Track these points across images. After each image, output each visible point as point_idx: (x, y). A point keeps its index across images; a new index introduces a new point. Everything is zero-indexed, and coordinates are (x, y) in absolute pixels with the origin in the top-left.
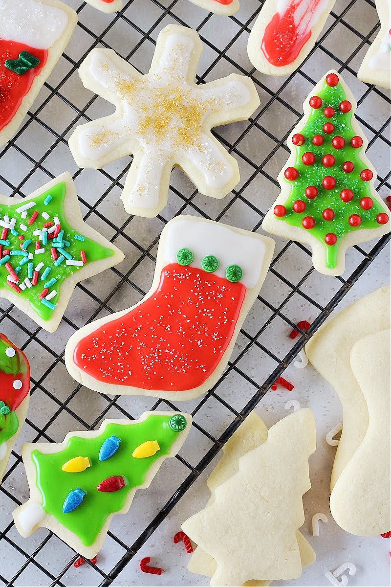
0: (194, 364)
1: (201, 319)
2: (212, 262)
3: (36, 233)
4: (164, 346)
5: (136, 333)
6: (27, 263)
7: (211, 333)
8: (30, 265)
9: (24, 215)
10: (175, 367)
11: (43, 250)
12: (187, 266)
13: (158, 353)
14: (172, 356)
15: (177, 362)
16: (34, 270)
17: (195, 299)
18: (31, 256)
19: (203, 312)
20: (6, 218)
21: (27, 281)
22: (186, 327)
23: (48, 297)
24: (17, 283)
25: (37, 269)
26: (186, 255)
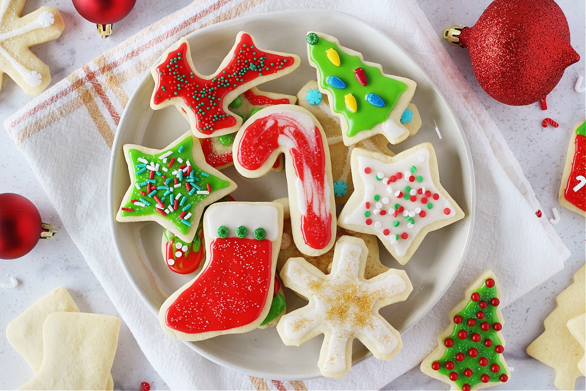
0: (250, 304)
1: (246, 271)
2: (243, 230)
3: (174, 173)
4: (225, 298)
5: (204, 294)
6: (169, 195)
7: (255, 279)
8: (171, 196)
9: (165, 161)
10: (237, 310)
11: (180, 185)
12: (227, 238)
13: (223, 303)
14: (233, 303)
15: (238, 306)
16: (174, 199)
17: (238, 259)
18: (172, 189)
19: (246, 266)
20: (152, 163)
21: (170, 207)
22: (238, 280)
23: (186, 218)
24: (163, 209)
25: (177, 198)
26: (224, 230)
